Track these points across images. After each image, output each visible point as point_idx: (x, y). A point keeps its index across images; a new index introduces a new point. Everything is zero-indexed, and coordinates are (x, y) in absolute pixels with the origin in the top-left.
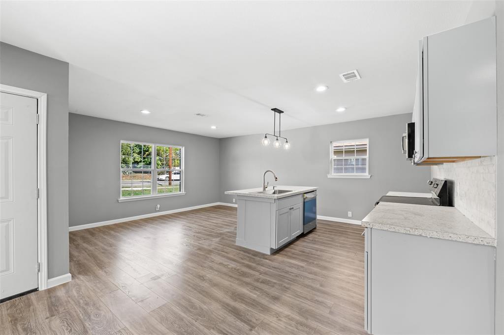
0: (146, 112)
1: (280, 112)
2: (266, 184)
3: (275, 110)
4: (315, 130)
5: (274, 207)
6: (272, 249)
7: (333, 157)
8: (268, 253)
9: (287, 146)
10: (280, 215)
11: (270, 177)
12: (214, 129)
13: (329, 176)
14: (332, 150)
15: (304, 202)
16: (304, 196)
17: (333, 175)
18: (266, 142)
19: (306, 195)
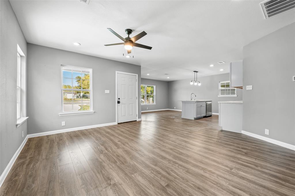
0: (148, 74)
1: (197, 72)
2: (192, 98)
3: (195, 71)
4: (212, 77)
5: (195, 104)
6: (194, 118)
7: (220, 88)
8: (193, 119)
9: (200, 84)
10: (197, 107)
11: (193, 96)
12: (168, 78)
13: (219, 96)
14: (220, 85)
15: (206, 105)
16: (206, 103)
17: (220, 96)
18: (192, 83)
19: (207, 102)
